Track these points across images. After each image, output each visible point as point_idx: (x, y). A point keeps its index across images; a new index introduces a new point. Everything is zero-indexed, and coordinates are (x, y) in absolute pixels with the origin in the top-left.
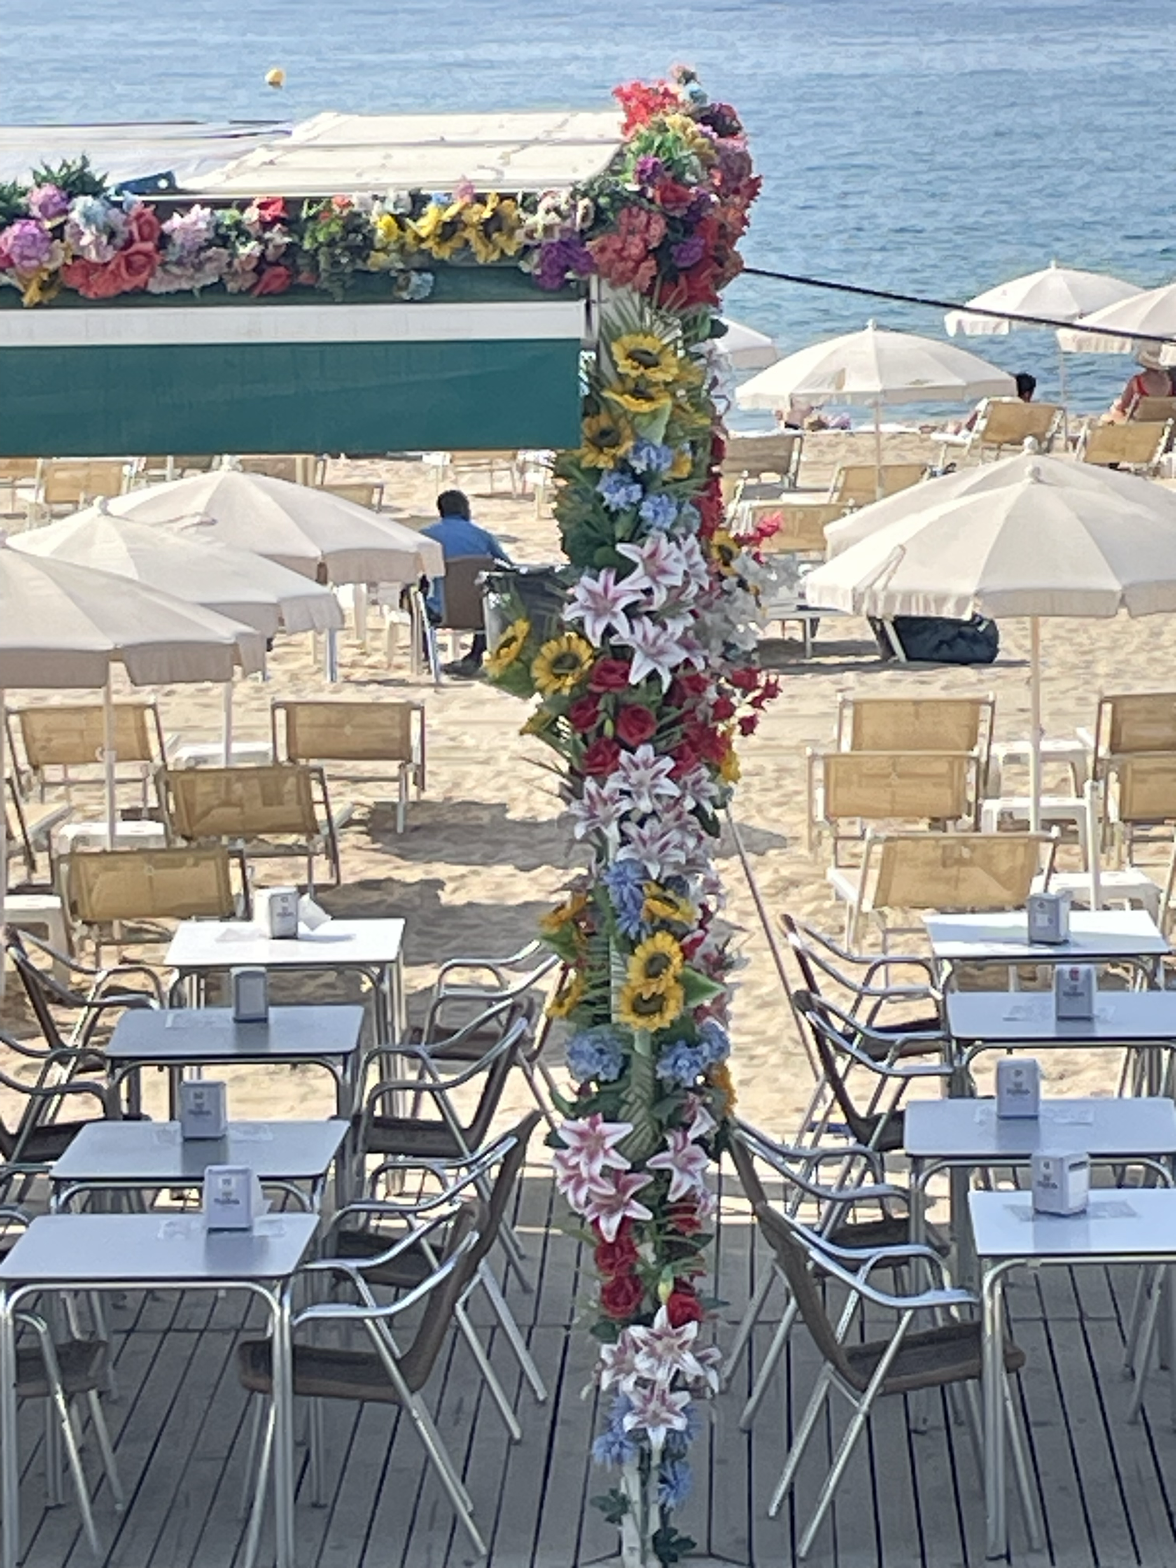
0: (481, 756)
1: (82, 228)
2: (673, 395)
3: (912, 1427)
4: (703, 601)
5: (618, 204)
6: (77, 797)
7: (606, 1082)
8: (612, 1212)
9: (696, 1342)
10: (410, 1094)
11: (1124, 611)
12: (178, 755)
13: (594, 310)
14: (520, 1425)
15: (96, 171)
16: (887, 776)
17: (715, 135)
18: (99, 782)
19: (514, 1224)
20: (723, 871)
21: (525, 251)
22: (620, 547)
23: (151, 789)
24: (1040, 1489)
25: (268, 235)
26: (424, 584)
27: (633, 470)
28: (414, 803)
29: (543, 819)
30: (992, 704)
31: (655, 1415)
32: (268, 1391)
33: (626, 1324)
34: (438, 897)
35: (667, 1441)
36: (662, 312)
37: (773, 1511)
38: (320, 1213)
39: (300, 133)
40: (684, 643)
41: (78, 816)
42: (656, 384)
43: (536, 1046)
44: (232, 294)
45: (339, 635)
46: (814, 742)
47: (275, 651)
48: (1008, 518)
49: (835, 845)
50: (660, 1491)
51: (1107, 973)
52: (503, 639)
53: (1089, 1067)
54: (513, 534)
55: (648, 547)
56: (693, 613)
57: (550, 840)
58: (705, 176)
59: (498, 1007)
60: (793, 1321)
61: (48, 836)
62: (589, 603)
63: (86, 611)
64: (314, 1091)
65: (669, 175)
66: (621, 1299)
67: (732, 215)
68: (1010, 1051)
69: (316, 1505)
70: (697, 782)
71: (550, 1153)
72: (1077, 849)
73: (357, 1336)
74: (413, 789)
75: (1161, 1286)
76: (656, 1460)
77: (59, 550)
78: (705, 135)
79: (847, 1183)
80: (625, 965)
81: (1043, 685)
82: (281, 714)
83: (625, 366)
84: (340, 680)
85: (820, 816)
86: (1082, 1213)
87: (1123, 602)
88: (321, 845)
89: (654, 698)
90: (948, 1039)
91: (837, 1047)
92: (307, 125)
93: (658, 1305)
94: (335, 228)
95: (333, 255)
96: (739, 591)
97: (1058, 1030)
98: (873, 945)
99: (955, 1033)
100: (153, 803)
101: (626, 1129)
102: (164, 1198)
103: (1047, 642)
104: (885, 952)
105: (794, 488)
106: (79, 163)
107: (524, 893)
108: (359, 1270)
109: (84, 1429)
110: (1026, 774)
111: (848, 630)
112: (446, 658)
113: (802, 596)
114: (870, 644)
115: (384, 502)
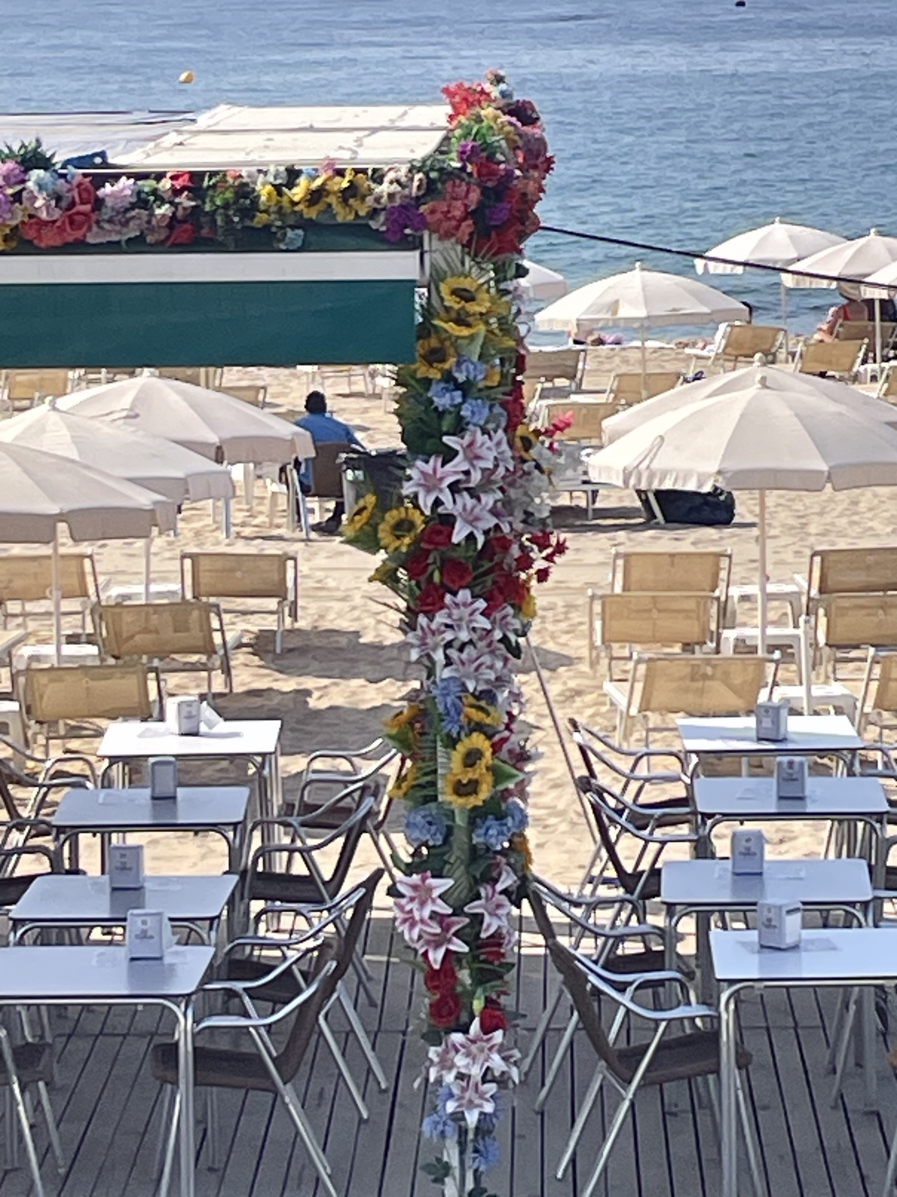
0: (340, 594)
1: (36, 193)
2: (487, 323)
3: (666, 1109)
4: (508, 480)
5: (444, 177)
6: (32, 625)
7: (434, 847)
8: (437, 946)
9: (502, 1045)
10: (285, 855)
11: (829, 486)
12: (108, 593)
13: (427, 257)
14: (369, 1110)
15: (47, 150)
16: (650, 611)
17: (519, 124)
18: (48, 614)
19: (364, 953)
20: (524, 683)
21: (374, 213)
22: (445, 439)
23: (88, 619)
24: (763, 1158)
25: (177, 200)
26: (297, 464)
27: (455, 380)
28: (289, 631)
29: (387, 643)
30: (730, 556)
31: (471, 1102)
32: (175, 1083)
33: (449, 1031)
34: (306, 703)
35: (479, 1121)
36: (479, 259)
37: (560, 1175)
38: (216, 945)
39: (204, 120)
40: (494, 512)
41: (32, 640)
42: (474, 314)
43: (381, 818)
44: (151, 245)
45: (232, 502)
46: (593, 585)
47: (184, 514)
48: (742, 416)
49: (610, 665)
50: (474, 1159)
51: (816, 763)
52: (356, 508)
53: (803, 833)
54: (367, 425)
55: (468, 438)
56: (501, 489)
57: (393, 659)
58: (511, 156)
59: (352, 788)
60: (576, 1029)
61: (10, 655)
62: (422, 482)
63: (38, 483)
64: (212, 851)
65: (484, 154)
66: (444, 1012)
67: (532, 186)
68: (742, 823)
69: (211, 1169)
70: (505, 617)
71: (390, 901)
72: (794, 667)
73: (244, 1040)
74: (288, 620)
75: (856, 1002)
76: (471, 1136)
77: (17, 438)
78: (511, 124)
79: (618, 923)
80: (449, 759)
81: (768, 541)
82: (188, 562)
83: (451, 301)
84: (233, 535)
85: (598, 642)
86: (795, 947)
87: (829, 479)
88: (218, 663)
89: (471, 553)
90: (695, 813)
91: (611, 820)
92: (208, 114)
93: (472, 1018)
94: (229, 195)
95: (227, 216)
96: (536, 472)
97: (779, 807)
98: (638, 740)
99: (700, 809)
100: (90, 629)
101: (448, 883)
102: (97, 934)
103: (772, 509)
104: (647, 746)
105: (579, 391)
106: (34, 145)
107: (373, 699)
108: (245, 989)
109: (35, 1110)
110: (756, 609)
111: (621, 499)
112: (314, 519)
113: (585, 473)
114: (637, 509)
115: (268, 400)
